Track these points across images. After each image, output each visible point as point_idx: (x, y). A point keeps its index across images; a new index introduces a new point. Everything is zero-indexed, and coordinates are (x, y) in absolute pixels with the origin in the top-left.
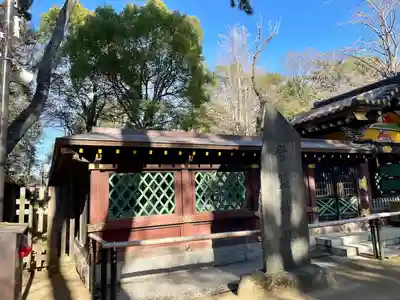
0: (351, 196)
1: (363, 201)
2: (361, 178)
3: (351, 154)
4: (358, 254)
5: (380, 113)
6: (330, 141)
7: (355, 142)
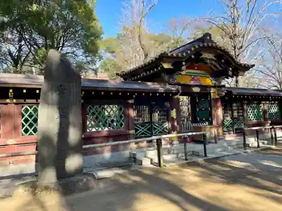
0: (163, 122)
1: (173, 125)
2: (172, 110)
3: (160, 93)
4: (152, 164)
5: (184, 63)
6: (149, 83)
7: (170, 84)
